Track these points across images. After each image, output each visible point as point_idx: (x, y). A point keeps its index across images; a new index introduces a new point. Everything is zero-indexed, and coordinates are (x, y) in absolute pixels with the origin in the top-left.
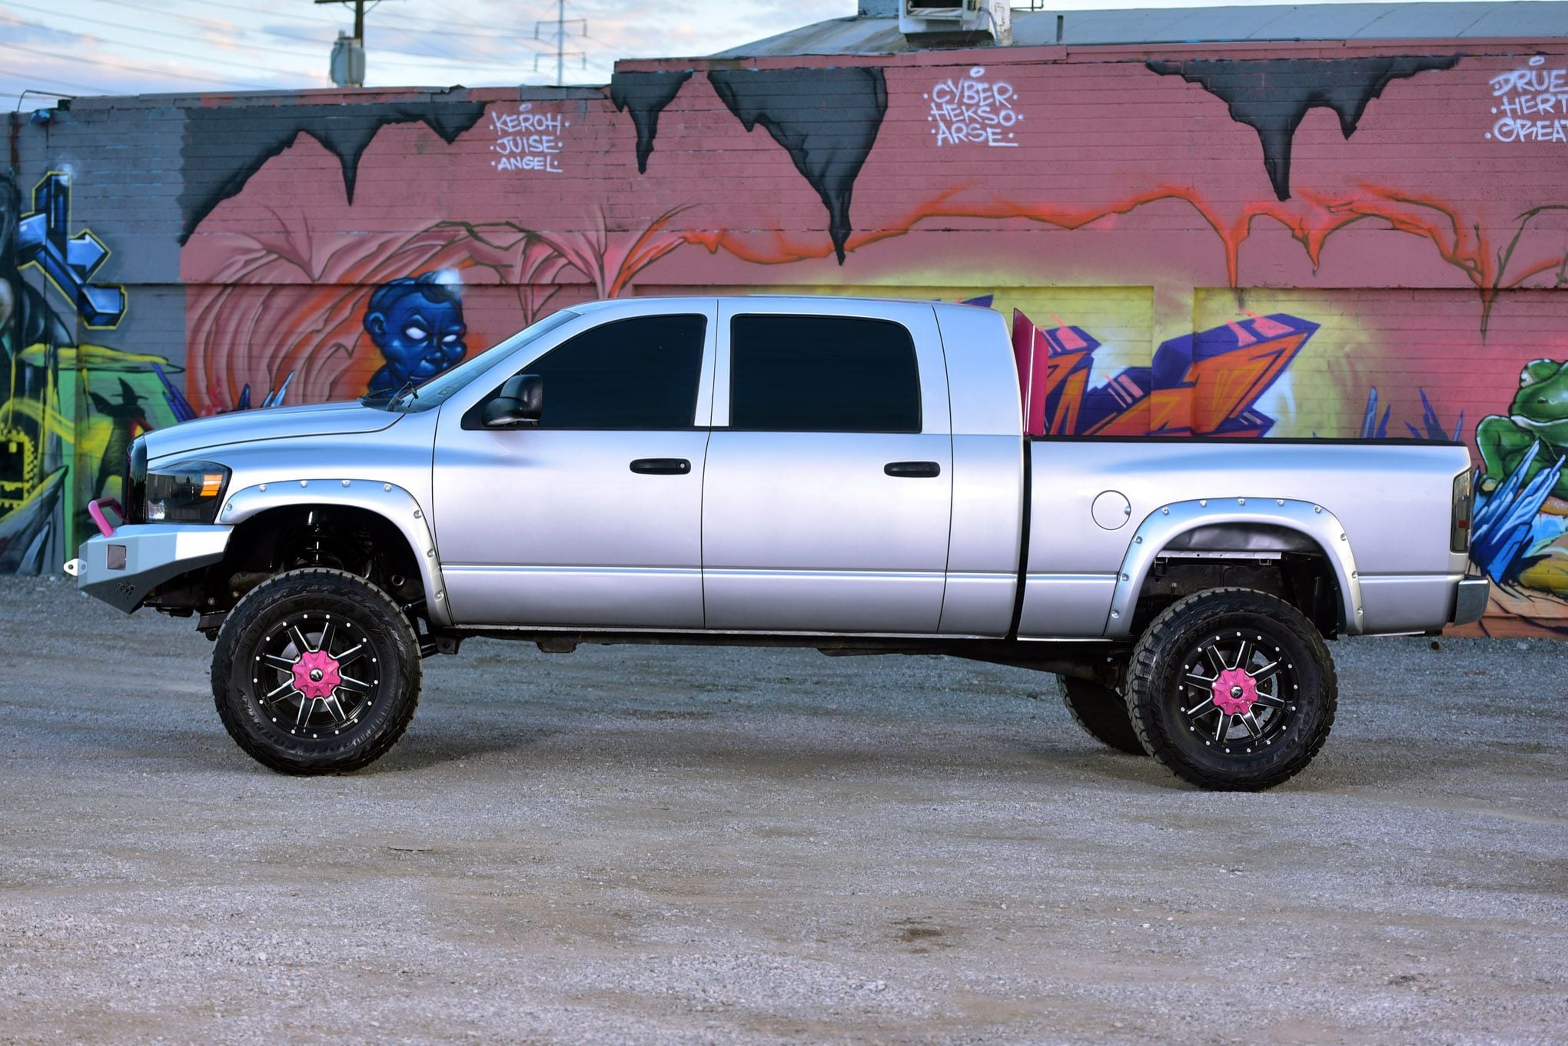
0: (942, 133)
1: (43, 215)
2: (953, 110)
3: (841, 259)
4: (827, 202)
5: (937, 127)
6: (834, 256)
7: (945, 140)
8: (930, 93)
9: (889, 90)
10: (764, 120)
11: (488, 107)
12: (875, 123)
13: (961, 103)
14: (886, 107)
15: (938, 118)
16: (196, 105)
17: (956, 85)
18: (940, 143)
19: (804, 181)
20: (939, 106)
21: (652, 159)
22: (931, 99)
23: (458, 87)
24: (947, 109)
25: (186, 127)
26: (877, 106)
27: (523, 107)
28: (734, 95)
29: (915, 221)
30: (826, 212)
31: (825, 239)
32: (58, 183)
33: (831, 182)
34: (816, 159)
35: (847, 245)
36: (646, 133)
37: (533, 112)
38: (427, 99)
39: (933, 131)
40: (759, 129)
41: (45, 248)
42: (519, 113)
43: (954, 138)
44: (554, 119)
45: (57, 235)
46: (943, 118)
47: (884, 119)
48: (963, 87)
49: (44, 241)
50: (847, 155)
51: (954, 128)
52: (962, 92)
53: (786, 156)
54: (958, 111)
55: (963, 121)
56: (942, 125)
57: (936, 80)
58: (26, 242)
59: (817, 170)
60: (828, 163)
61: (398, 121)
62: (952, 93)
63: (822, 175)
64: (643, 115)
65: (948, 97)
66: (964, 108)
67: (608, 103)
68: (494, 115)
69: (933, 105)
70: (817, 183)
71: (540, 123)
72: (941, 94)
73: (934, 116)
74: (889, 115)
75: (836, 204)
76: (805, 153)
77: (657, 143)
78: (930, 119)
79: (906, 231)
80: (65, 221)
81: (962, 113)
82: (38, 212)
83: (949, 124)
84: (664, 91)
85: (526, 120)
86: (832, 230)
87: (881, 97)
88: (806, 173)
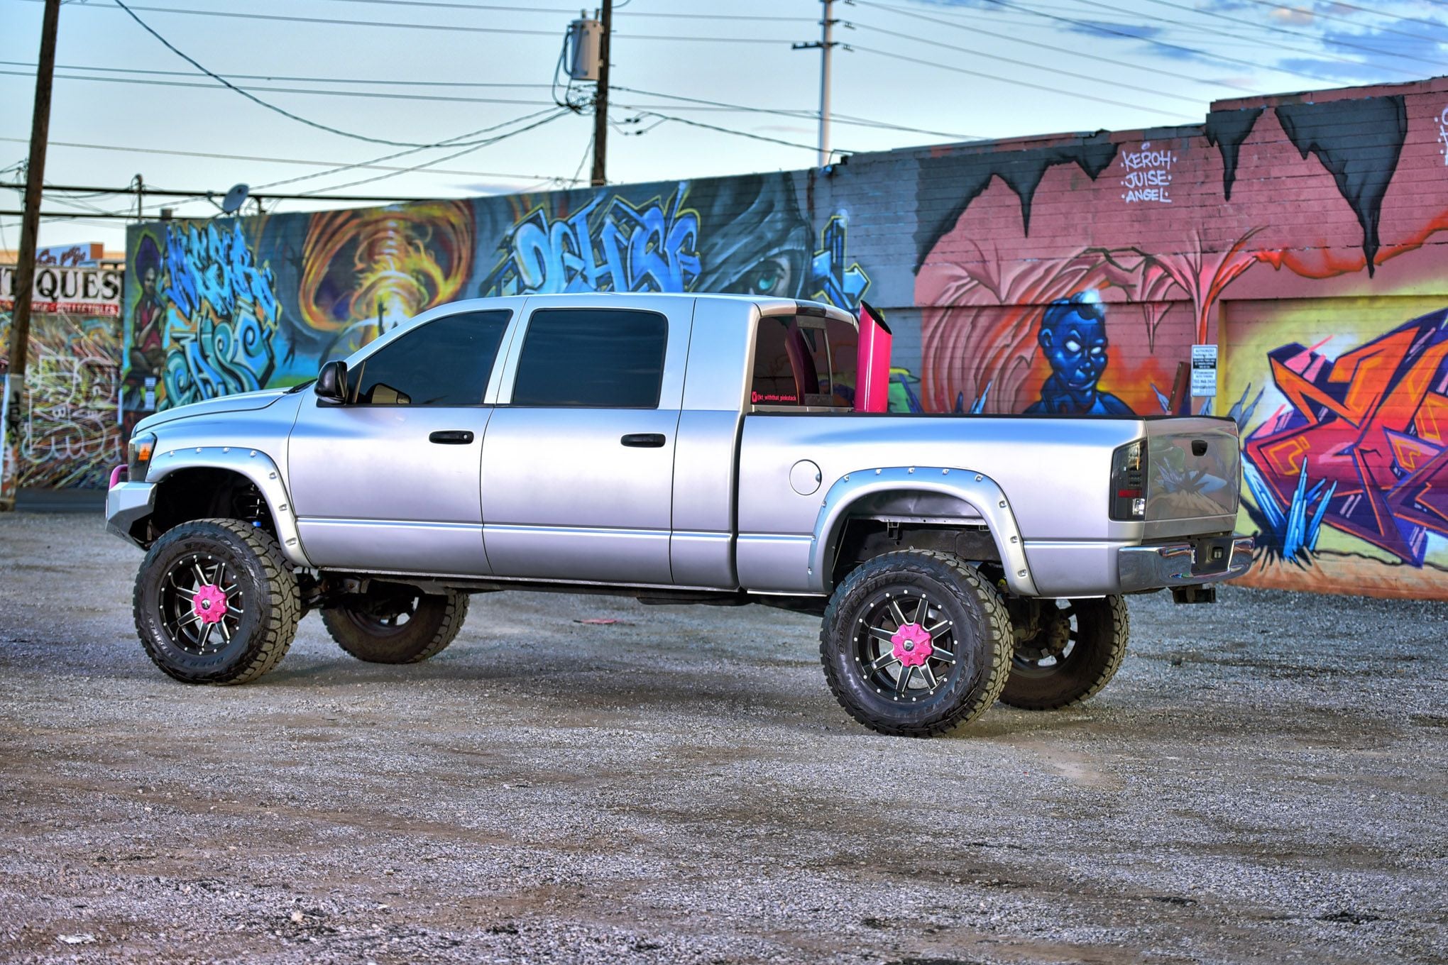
1: (828, 253)
3: (1372, 272)
4: (1361, 221)
5: (1444, 148)
6: (1366, 268)
8: (1439, 117)
9: (1409, 116)
10: (1315, 148)
11: (1120, 147)
12: (1398, 146)
14: (1406, 131)
15: (1445, 140)
16: (929, 156)
18: (1446, 162)
19: (1344, 202)
20: (1446, 128)
21: (1235, 187)
22: (1440, 122)
23: (1102, 132)
25: (920, 174)
26: (1400, 132)
27: (1145, 146)
28: (1293, 128)
29: (1428, 236)
30: (1361, 230)
31: (1358, 254)
32: (838, 225)
33: (1364, 204)
34: (1354, 180)
35: (1375, 260)
36: (1230, 165)
37: (1150, 150)
38: (1079, 143)
39: (1442, 152)
40: (1312, 157)
41: (830, 281)
42: (1141, 152)
44: (1165, 156)
45: (837, 268)
47: (1406, 142)
49: (829, 275)
50: (1377, 177)
53: (1330, 181)
57: (1445, 104)
58: (817, 276)
59: (1354, 193)
60: (1363, 184)
61: (1059, 163)
63: (1358, 197)
64: (1227, 148)
67: (1204, 139)
68: (1124, 154)
69: (1442, 127)
70: (1354, 203)
71: (1156, 159)
73: (1442, 137)
74: (1410, 138)
75: (1368, 220)
76: (1345, 176)
77: (1239, 174)
78: (1439, 140)
79: (1420, 245)
80: (842, 257)
82: (826, 249)
84: (1243, 127)
85: (1146, 157)
86: (1365, 246)
87: (1402, 122)
88: (1346, 195)
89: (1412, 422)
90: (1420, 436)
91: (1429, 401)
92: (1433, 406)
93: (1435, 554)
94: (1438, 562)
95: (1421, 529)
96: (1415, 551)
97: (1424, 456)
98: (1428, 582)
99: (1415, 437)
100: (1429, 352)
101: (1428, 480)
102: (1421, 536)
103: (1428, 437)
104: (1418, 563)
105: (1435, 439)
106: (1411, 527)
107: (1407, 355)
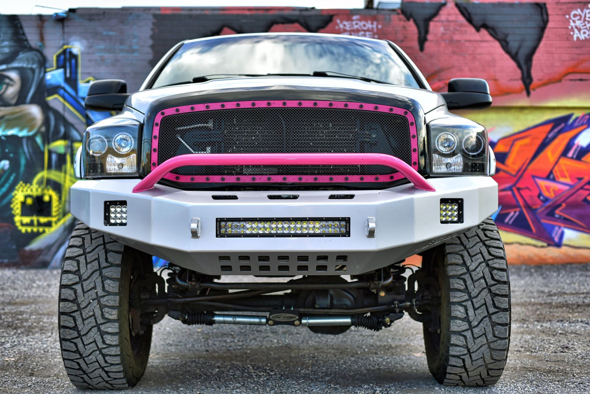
0: (576, 35)
1: (61, 71)
2: (581, 23)
3: (528, 94)
4: (519, 66)
5: (573, 31)
6: (524, 93)
7: (578, 38)
8: (569, 15)
9: (549, 13)
10: (485, 26)
11: (334, 18)
12: (543, 29)
13: (585, 20)
14: (548, 21)
15: (574, 27)
16: (158, 12)
17: (582, 11)
18: (575, 39)
19: (507, 56)
20: (574, 22)
21: (427, 45)
22: (570, 18)
24: (578, 23)
25: (154, 24)
26: (543, 21)
27: (355, 17)
28: (469, 14)
29: (565, 76)
30: (519, 72)
31: (519, 84)
32: (71, 53)
33: (522, 57)
34: (514, 45)
35: (532, 86)
36: (423, 32)
37: (360, 20)
38: (297, 13)
39: (572, 33)
40: (483, 31)
41: (63, 88)
42: (352, 20)
43: (582, 37)
44: (372, 24)
45: (72, 81)
46: (576, 27)
47: (547, 27)
48: (585, 13)
49: (63, 84)
50: (529, 44)
51: (582, 32)
52: (585, 15)
53: (497, 44)
54: (584, 24)
55: (586, 29)
56: (576, 31)
57: (572, 9)
58: (50, 85)
59: (514, 51)
60: (520, 47)
61: (283, 23)
62: (580, 15)
63: (517, 54)
64: (421, 23)
65: (578, 17)
66: (586, 23)
67: (402, 16)
68: (338, 21)
69: (571, 21)
70: (514, 57)
71: (364, 26)
72: (575, 15)
73: (572, 26)
74: (550, 25)
75: (525, 68)
76: (507, 43)
77: (430, 37)
78: (570, 27)
79: (559, 80)
80: (76, 73)
81: (585, 25)
82: (58, 68)
83: (579, 30)
84: (432, 11)
85: (357, 24)
86: (523, 79)
87: (545, 17)
88: (508, 52)
89: (551, 172)
90: (557, 179)
91: (563, 161)
92: (565, 165)
93: (570, 240)
94: (572, 243)
95: (560, 227)
96: (556, 239)
97: (559, 190)
98: (566, 255)
99: (554, 180)
100: (561, 136)
101: (564, 202)
102: (560, 232)
103: (562, 180)
104: (559, 245)
105: (568, 181)
106: (553, 227)
107: (546, 137)
